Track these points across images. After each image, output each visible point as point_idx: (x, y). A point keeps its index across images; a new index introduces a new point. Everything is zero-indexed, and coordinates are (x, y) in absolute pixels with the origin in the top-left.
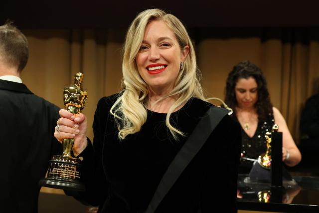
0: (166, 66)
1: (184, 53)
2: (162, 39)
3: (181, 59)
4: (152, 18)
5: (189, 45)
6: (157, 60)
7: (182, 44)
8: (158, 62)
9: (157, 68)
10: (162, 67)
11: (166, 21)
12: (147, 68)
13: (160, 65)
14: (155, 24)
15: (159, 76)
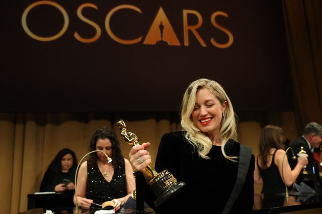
0: (212, 118)
1: (224, 107)
2: (207, 101)
3: (222, 110)
4: (200, 88)
5: (227, 100)
6: (206, 115)
7: (222, 101)
8: (207, 117)
9: (206, 120)
10: (209, 119)
11: (209, 89)
12: (200, 121)
13: (208, 118)
14: (201, 91)
15: (208, 126)
